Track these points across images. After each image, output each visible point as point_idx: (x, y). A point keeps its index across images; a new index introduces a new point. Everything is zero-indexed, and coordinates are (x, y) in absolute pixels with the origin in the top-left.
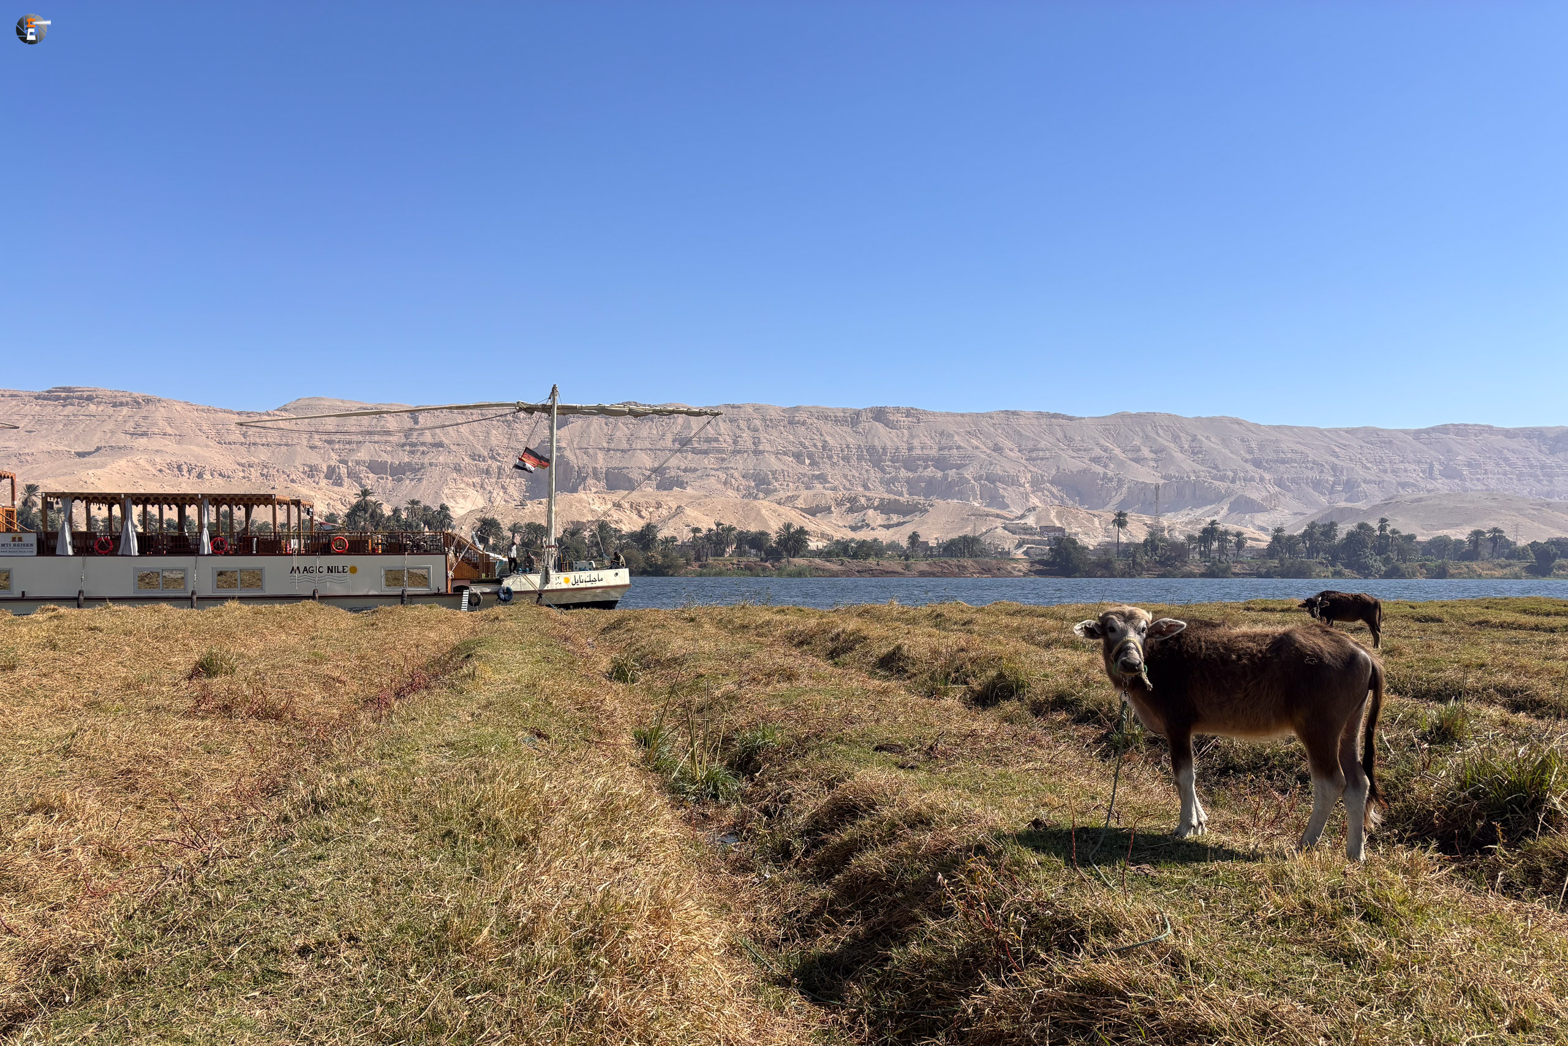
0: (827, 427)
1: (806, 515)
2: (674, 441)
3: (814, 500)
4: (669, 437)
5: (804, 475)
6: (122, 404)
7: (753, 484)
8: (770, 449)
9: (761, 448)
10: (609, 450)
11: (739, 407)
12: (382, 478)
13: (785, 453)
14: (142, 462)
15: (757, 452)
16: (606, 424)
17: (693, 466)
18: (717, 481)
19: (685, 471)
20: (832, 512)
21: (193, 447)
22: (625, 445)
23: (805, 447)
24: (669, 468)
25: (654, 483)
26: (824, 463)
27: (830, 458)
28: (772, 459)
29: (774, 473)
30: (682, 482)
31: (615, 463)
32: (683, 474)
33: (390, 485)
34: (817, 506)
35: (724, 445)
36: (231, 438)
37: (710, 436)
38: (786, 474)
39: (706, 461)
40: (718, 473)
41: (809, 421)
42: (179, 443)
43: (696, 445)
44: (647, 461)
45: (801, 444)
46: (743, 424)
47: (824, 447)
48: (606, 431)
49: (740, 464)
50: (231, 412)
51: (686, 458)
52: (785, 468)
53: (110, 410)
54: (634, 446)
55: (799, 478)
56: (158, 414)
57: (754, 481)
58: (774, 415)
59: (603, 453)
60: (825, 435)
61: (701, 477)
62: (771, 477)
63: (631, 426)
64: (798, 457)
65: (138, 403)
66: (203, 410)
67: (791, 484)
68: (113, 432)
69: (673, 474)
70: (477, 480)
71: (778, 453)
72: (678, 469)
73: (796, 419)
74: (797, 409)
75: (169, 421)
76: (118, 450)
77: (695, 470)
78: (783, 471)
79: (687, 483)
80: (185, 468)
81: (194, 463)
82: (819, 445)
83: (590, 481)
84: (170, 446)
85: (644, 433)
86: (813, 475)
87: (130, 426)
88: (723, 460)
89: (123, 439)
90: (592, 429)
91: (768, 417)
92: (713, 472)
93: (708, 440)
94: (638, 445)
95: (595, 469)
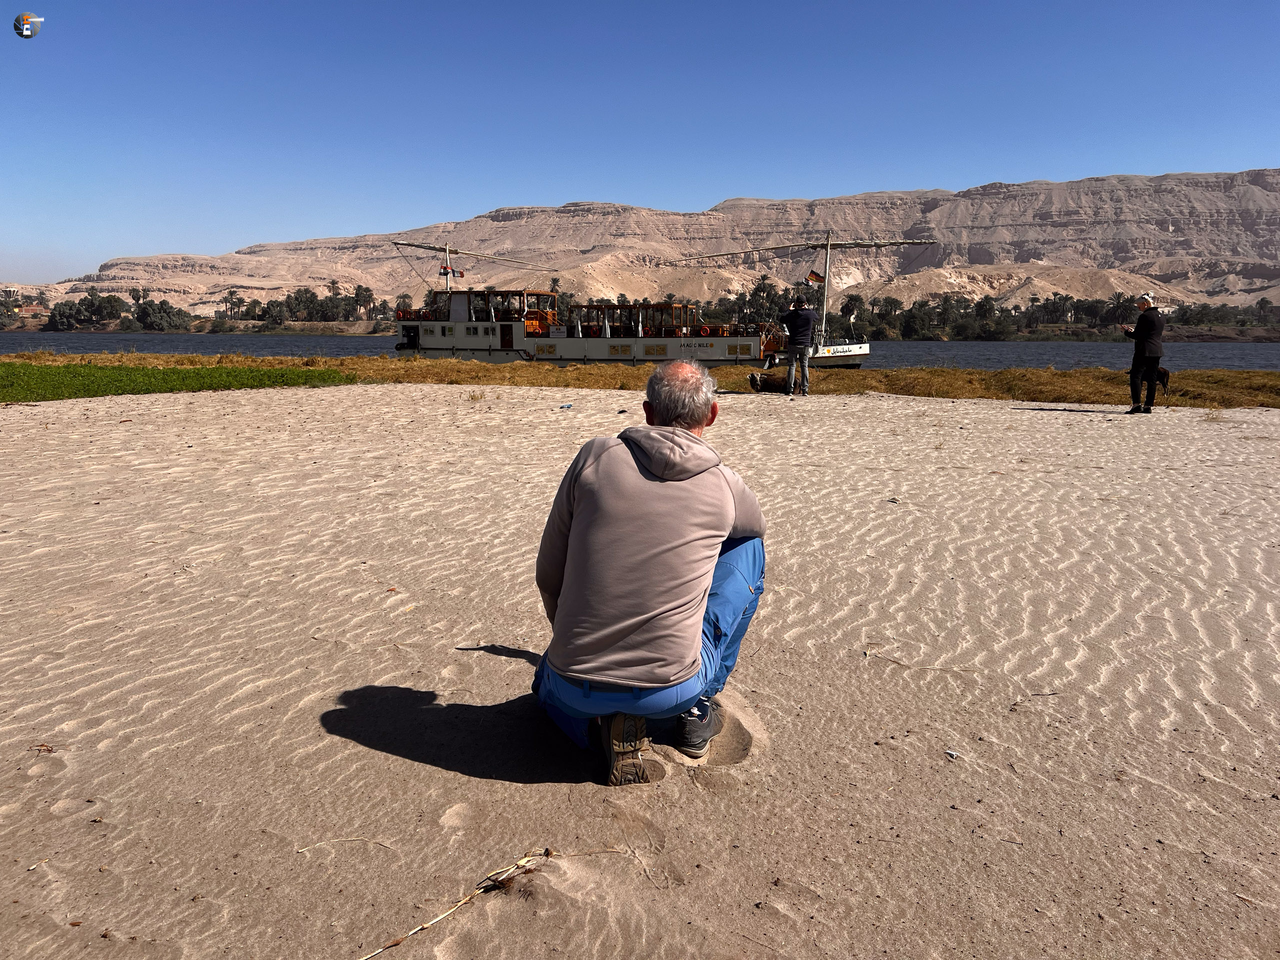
0: (1195, 194)
1: (1157, 282)
2: (1034, 217)
3: (1170, 267)
4: (1030, 213)
5: (1167, 242)
6: (608, 213)
7: (1111, 253)
8: (1132, 219)
9: (1122, 218)
10: (973, 228)
11: (1103, 180)
12: (784, 261)
13: (1148, 222)
14: (620, 256)
15: (1118, 222)
16: (972, 205)
17: (1051, 238)
18: (1074, 252)
19: (1043, 243)
20: (1189, 278)
21: (653, 243)
22: (988, 223)
23: (1170, 215)
24: (1027, 241)
25: (1013, 255)
26: (1190, 229)
27: (1197, 223)
28: (1134, 228)
29: (1133, 241)
30: (1040, 254)
31: (978, 239)
32: (1040, 246)
33: (790, 266)
34: (1173, 272)
35: (1084, 217)
36: (678, 235)
37: (1071, 209)
38: (1147, 241)
39: (1065, 233)
40: (1075, 244)
41: (1177, 189)
42: (644, 240)
43: (1056, 219)
44: (1006, 235)
45: (1166, 211)
46: (1105, 196)
47: (1191, 214)
48: (971, 211)
49: (1098, 234)
50: (678, 214)
51: (1045, 231)
52: (1146, 236)
53: (601, 218)
54: (996, 224)
55: (1161, 245)
56: (631, 219)
57: (1113, 249)
58: (1140, 185)
59: (968, 230)
60: (1194, 201)
61: (1058, 249)
62: (1130, 245)
63: (995, 205)
64: (1162, 225)
65: (618, 211)
66: (660, 214)
67: (1151, 251)
68: (603, 235)
69: (1031, 246)
70: (858, 259)
71: (1140, 222)
72: (1037, 241)
73: (1163, 187)
74: (1165, 177)
75: (638, 223)
76: (606, 248)
77: (1053, 242)
78: (1144, 239)
79: (1044, 254)
80: (647, 259)
81: (653, 255)
82: (1186, 211)
83: (954, 256)
84: (637, 242)
85: (1007, 210)
86: (1176, 242)
87: (613, 230)
88: (1082, 231)
89: (609, 239)
90: (959, 210)
91: (1133, 187)
92: (1071, 243)
93: (1069, 213)
94: (1001, 221)
95: (959, 245)
